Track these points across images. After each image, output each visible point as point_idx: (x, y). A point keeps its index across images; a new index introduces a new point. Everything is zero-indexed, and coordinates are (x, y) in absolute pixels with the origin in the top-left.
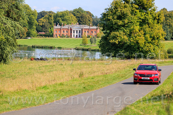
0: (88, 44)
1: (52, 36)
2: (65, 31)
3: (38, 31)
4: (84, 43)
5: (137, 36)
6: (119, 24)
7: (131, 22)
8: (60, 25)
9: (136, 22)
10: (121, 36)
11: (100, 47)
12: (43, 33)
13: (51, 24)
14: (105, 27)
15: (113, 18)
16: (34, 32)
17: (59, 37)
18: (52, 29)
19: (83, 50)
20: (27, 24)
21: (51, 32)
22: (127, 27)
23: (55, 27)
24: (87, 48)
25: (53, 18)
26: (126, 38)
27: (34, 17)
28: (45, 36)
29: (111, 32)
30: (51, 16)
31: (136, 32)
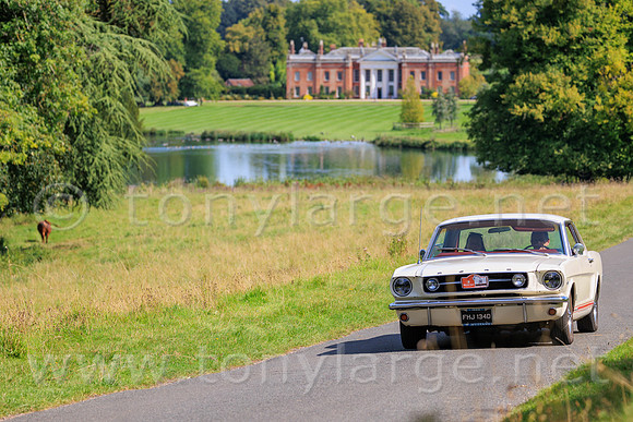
0: (424, 125)
1: (281, 93)
2: (333, 73)
3: (225, 75)
4: (410, 121)
5: (621, 91)
6: (548, 41)
7: (596, 34)
8: (314, 49)
9: (613, 31)
10: (557, 89)
11: (471, 136)
12: (245, 83)
13: (275, 45)
14: (493, 56)
15: (523, 18)
16: (209, 78)
17: (308, 98)
18: (279, 64)
19: (406, 147)
20: (181, 46)
21: (277, 78)
22: (578, 53)
23: (293, 57)
24: (421, 139)
25: (282, 21)
26: (575, 95)
27: (206, 20)
28: (255, 93)
29: (514, 72)
30: (274, 15)
31: (615, 74)
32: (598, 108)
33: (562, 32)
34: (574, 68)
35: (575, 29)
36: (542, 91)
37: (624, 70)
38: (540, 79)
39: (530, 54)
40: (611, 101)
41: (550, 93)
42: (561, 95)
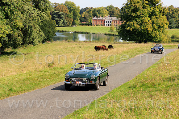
2: (100, 21)
3: (81, 21)
13: (90, 16)
21: (90, 22)
22: (139, 18)
23: (93, 18)
26: (138, 26)
28: (86, 25)
32: (142, 29)
33: (136, 14)
34: (138, 21)
35: (139, 13)
36: (132, 25)
37: (148, 21)
38: (132, 23)
39: (130, 18)
40: (145, 27)
41: (133, 25)
42: (135, 26)
